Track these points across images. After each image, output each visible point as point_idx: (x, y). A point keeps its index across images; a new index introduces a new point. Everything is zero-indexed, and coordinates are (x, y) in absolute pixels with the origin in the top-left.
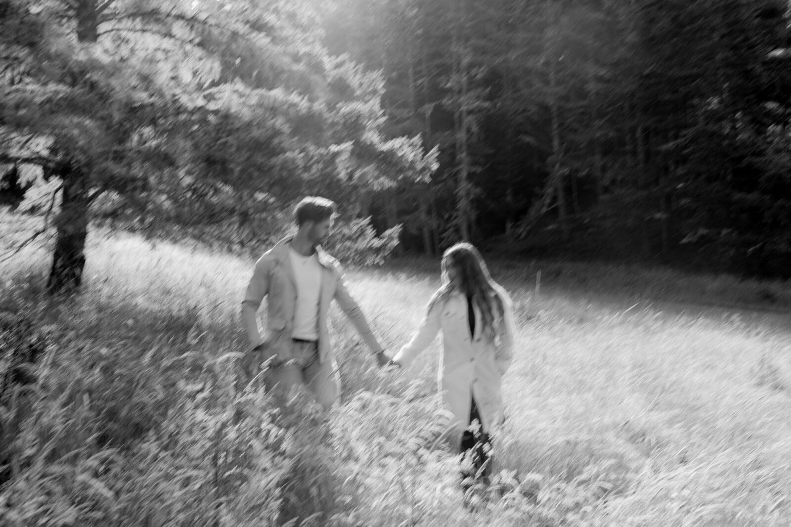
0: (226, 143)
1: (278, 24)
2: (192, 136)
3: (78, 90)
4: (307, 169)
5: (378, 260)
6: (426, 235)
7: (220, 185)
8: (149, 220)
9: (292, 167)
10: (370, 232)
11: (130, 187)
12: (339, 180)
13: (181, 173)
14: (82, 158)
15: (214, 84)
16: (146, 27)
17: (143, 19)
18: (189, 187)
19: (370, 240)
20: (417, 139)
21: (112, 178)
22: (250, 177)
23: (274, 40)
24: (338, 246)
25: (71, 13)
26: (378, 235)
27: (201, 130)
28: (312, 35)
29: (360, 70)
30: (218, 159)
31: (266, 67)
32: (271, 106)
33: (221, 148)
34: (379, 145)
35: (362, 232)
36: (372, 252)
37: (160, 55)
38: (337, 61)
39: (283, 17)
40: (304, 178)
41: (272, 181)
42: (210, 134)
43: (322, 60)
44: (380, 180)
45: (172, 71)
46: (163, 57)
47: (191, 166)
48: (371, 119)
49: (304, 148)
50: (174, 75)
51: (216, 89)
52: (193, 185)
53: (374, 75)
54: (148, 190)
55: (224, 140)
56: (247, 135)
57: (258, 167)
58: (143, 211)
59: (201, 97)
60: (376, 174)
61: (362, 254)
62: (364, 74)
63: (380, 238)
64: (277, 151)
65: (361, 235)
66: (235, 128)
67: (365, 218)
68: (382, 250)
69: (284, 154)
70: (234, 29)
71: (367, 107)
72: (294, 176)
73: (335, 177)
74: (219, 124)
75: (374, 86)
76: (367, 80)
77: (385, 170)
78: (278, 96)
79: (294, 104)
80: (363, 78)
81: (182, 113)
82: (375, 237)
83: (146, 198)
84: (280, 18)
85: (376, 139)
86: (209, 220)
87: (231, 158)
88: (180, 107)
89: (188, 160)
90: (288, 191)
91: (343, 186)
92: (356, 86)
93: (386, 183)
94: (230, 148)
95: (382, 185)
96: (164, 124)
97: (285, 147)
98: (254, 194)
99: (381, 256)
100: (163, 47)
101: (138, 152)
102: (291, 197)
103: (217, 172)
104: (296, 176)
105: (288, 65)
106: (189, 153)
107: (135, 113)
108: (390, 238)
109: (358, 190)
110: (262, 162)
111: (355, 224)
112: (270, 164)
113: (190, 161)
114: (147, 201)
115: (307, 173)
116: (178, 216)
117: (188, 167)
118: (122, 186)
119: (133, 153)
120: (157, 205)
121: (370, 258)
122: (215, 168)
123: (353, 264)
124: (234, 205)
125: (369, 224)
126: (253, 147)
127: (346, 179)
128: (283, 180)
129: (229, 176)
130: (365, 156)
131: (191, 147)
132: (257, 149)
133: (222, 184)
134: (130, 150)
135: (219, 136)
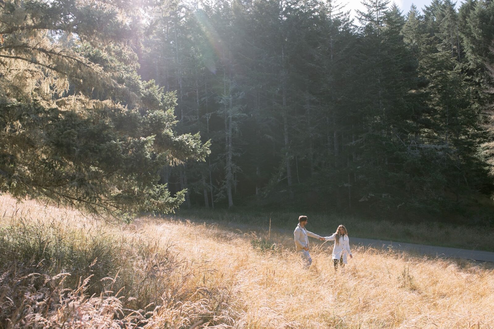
0: (69, 133)
1: (109, 58)
4: (125, 151)
5: (172, 210)
6: (206, 195)
10: (167, 193)
12: (146, 159)
13: (38, 152)
15: (66, 95)
16: (19, 56)
17: (16, 50)
18: (44, 162)
19: (167, 198)
20: (197, 135)
22: (86, 155)
23: (105, 69)
24: (146, 201)
26: (172, 196)
27: (54, 124)
28: (132, 66)
29: (163, 90)
30: (64, 143)
31: (100, 85)
32: (103, 110)
33: (67, 136)
34: (173, 137)
35: (162, 193)
36: (168, 206)
37: (28, 74)
38: (147, 84)
39: (113, 54)
40: (123, 158)
41: (101, 159)
42: (60, 127)
43: (138, 83)
44: (174, 160)
45: (36, 85)
46: (31, 75)
47: (46, 148)
48: (169, 121)
49: (124, 138)
50: (37, 87)
51: (66, 98)
52: (47, 160)
53: (171, 94)
54: (15, 163)
55: (68, 131)
56: (85, 128)
57: (92, 149)
58: (10, 177)
59: (55, 103)
60: (171, 156)
61: (161, 206)
62: (165, 93)
63: (174, 197)
64: (106, 139)
65: (161, 194)
66: (78, 123)
67: (163, 185)
68: (175, 204)
69: (110, 142)
70: (79, 60)
71: (166, 113)
72: (117, 155)
73: (144, 157)
74: (66, 121)
75: (172, 100)
76: (167, 97)
77: (177, 153)
78: (108, 104)
79: (119, 110)
80: (165, 95)
81: (41, 113)
82: (170, 196)
83: (12, 169)
84: (110, 55)
85: (171, 134)
86: (57, 184)
87: (74, 143)
88: (39, 108)
89: (43, 144)
90: (112, 165)
91: (149, 163)
92: (160, 100)
93: (178, 162)
94: (73, 136)
95: (175, 163)
96: (28, 119)
97: (111, 137)
98: (89, 167)
99: (175, 208)
100: (30, 69)
101: (10, 137)
102: (114, 169)
103: (63, 153)
104: (118, 155)
105: (115, 85)
106: (44, 139)
107: (8, 111)
108: (180, 197)
109: (159, 165)
110: (95, 146)
111: (158, 188)
112: (100, 147)
113: (45, 144)
114: (14, 170)
115: (125, 154)
116: (35, 181)
117: (43, 148)
119: (6, 138)
120: (21, 173)
121: (167, 209)
122: (62, 149)
123: (156, 213)
124: (75, 174)
125: (166, 188)
126: (89, 136)
127: (151, 158)
128: (108, 158)
129: (71, 156)
130: (163, 144)
131: (46, 135)
132: (92, 138)
133: (66, 160)
134: (4, 136)
135: (65, 128)
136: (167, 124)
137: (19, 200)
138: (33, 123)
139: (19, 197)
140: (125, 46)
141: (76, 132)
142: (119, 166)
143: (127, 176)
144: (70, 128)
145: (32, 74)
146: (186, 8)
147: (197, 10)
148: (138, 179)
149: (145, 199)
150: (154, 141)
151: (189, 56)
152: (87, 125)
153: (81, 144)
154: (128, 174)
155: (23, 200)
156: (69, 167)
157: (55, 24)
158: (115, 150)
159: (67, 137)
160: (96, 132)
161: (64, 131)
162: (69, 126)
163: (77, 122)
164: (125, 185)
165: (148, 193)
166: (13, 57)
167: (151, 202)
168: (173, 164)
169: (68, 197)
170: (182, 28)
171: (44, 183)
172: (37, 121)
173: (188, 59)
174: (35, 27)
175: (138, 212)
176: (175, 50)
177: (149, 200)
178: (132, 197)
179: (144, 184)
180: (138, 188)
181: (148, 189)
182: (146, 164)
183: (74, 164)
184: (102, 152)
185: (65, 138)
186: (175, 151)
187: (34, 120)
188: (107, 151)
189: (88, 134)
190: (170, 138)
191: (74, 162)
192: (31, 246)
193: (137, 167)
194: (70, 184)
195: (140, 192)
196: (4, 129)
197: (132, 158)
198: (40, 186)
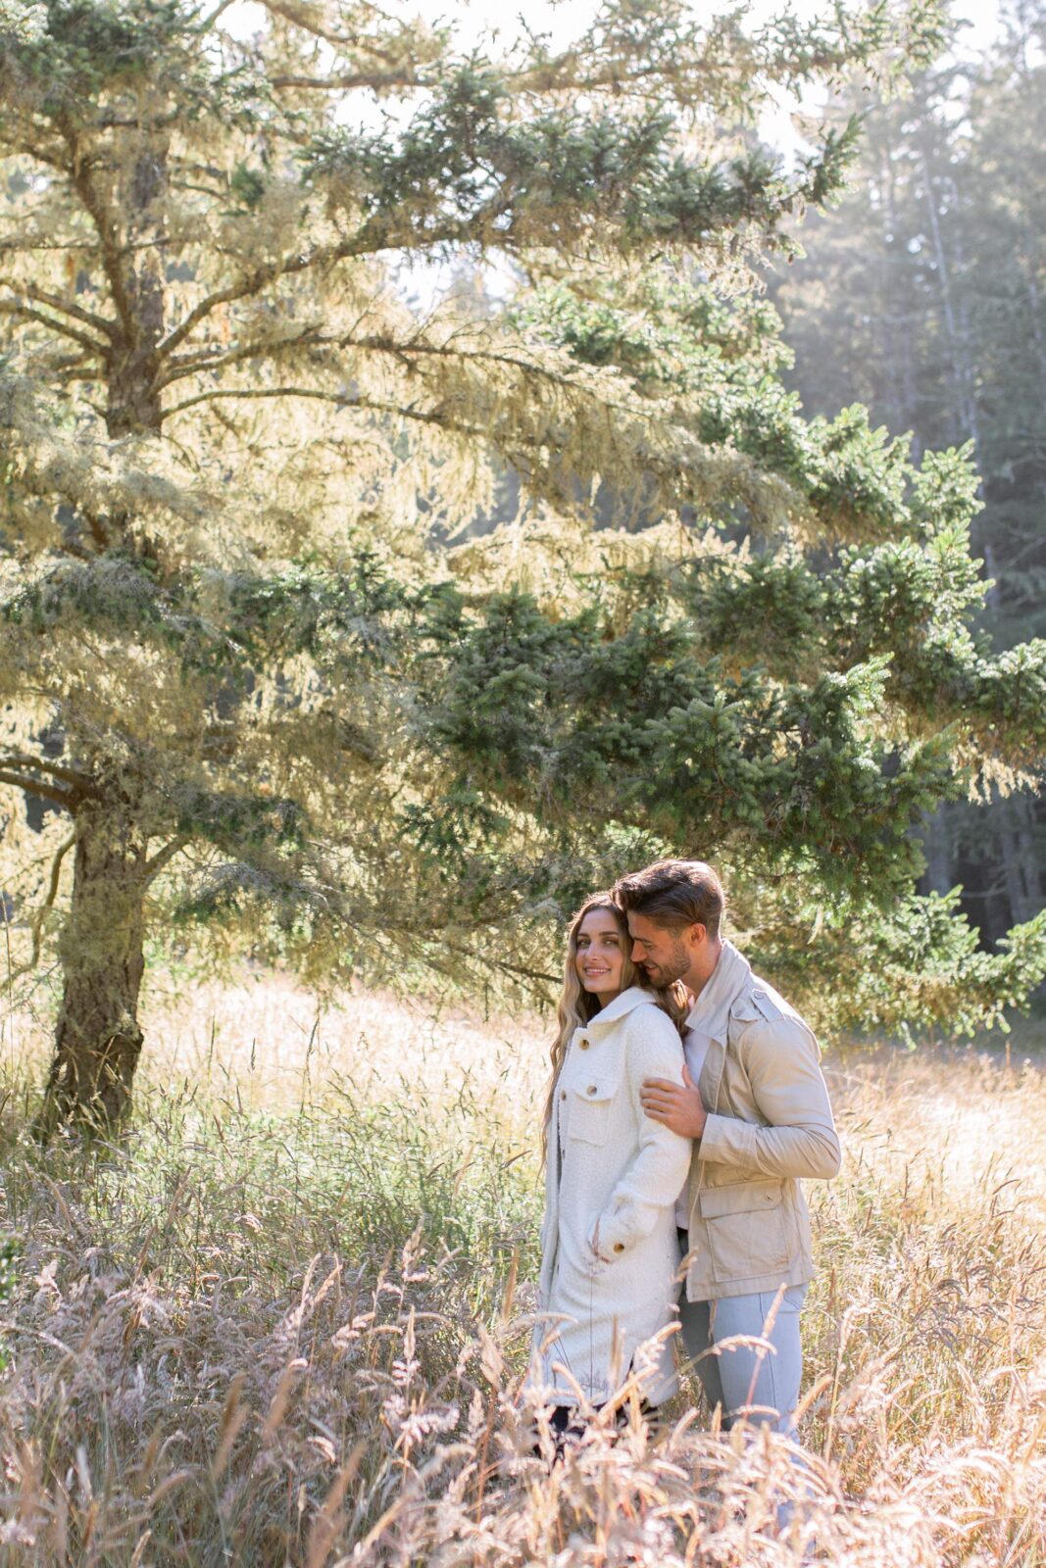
0: (509, 685)
1: (652, 337)
3: (105, 564)
4: (758, 746)
5: (992, 1017)
7: (503, 809)
8: (305, 919)
10: (963, 935)
11: (249, 828)
12: (857, 771)
13: (391, 779)
14: (122, 752)
15: (482, 527)
16: (288, 385)
17: (279, 360)
18: (414, 819)
19: (964, 957)
21: (202, 802)
22: (588, 777)
23: (645, 385)
24: (868, 978)
25: (92, 364)
26: (987, 946)
27: (445, 650)
28: (757, 361)
29: (905, 450)
30: (493, 731)
31: (627, 458)
32: (645, 571)
33: (500, 697)
34: (975, 662)
35: (938, 936)
36: (974, 995)
37: (330, 458)
38: (832, 429)
39: (669, 318)
40: (749, 775)
41: (652, 789)
42: (470, 661)
43: (787, 429)
44: (986, 769)
45: (363, 499)
46: (340, 462)
47: (419, 758)
48: (947, 587)
49: (747, 685)
50: (370, 508)
51: (488, 539)
52: (426, 810)
53: (948, 460)
54: (300, 835)
55: (506, 674)
56: (576, 658)
57: (609, 746)
58: (285, 895)
59: (443, 564)
60: (971, 751)
61: (942, 1001)
62: (916, 461)
63: (994, 951)
64: (667, 697)
65: (935, 943)
66: (542, 638)
67: (942, 895)
68: (1008, 988)
69: (684, 707)
70: (529, 361)
71: (932, 553)
72: (720, 767)
73: (847, 763)
74: (494, 631)
75: (953, 491)
76: (928, 477)
77: (1000, 738)
78: (663, 544)
79: (713, 561)
80: (918, 468)
81: (390, 606)
82: (977, 950)
83: (294, 858)
84: (659, 323)
85: (962, 648)
86: (474, 912)
87: (533, 726)
88: (382, 590)
89: (409, 742)
90: (703, 813)
91: (870, 790)
92: (895, 496)
93: (1005, 776)
94: (528, 696)
95: (993, 783)
96: (340, 641)
97: (688, 685)
98: (601, 829)
99: (1006, 1006)
100: (337, 436)
101: (274, 729)
103: (491, 773)
104: (725, 767)
105: (689, 450)
106: (411, 721)
107: (263, 615)
108: (1028, 949)
109: (916, 800)
110: (622, 734)
111: (916, 912)
112: (645, 737)
113: (415, 743)
114: (299, 866)
115: (757, 759)
116: (386, 907)
117: (410, 759)
118: (227, 826)
119: (261, 731)
120: (328, 873)
121: (968, 1013)
122: (486, 759)
123: (915, 1035)
124: (545, 864)
125: (957, 911)
126: (594, 689)
127: (877, 769)
128: (684, 781)
129: (526, 783)
130: (931, 700)
131: (416, 702)
132: (607, 696)
133: (507, 807)
134: (254, 723)
135: (492, 664)
136: (943, 603)
137: (327, 997)
138: (362, 656)
139: (325, 984)
140: (720, 262)
141: (539, 678)
142: (734, 816)
143: (772, 859)
144: (511, 661)
145: (345, 455)
146: (970, 77)
147: (1023, 74)
148: (824, 872)
149: (860, 967)
150: (886, 681)
151: (1003, 293)
152: (582, 641)
153: (560, 731)
154: (778, 851)
155: (341, 996)
156: (518, 841)
157: (421, 224)
158: (710, 742)
159: (503, 703)
160: (621, 670)
161: (489, 677)
162: (507, 653)
163: (539, 633)
164: (765, 905)
165: (872, 940)
166: (269, 394)
167: (889, 979)
168: (982, 793)
169: (523, 971)
170: (963, 173)
171: (423, 912)
172: (378, 644)
173: (1002, 308)
174: (343, 251)
175: (833, 1029)
176: (932, 276)
177: (881, 973)
178: (801, 962)
179: (856, 894)
180: (830, 915)
181: (871, 917)
182: (857, 797)
183: (541, 824)
184: (656, 755)
185: (494, 706)
186: (986, 729)
187: (364, 643)
188: (676, 751)
189: (586, 681)
190: (959, 665)
191: (538, 813)
192: (389, 1193)
193: (816, 815)
194: (530, 910)
195: (836, 936)
196: (254, 695)
197: (791, 775)
198: (406, 927)
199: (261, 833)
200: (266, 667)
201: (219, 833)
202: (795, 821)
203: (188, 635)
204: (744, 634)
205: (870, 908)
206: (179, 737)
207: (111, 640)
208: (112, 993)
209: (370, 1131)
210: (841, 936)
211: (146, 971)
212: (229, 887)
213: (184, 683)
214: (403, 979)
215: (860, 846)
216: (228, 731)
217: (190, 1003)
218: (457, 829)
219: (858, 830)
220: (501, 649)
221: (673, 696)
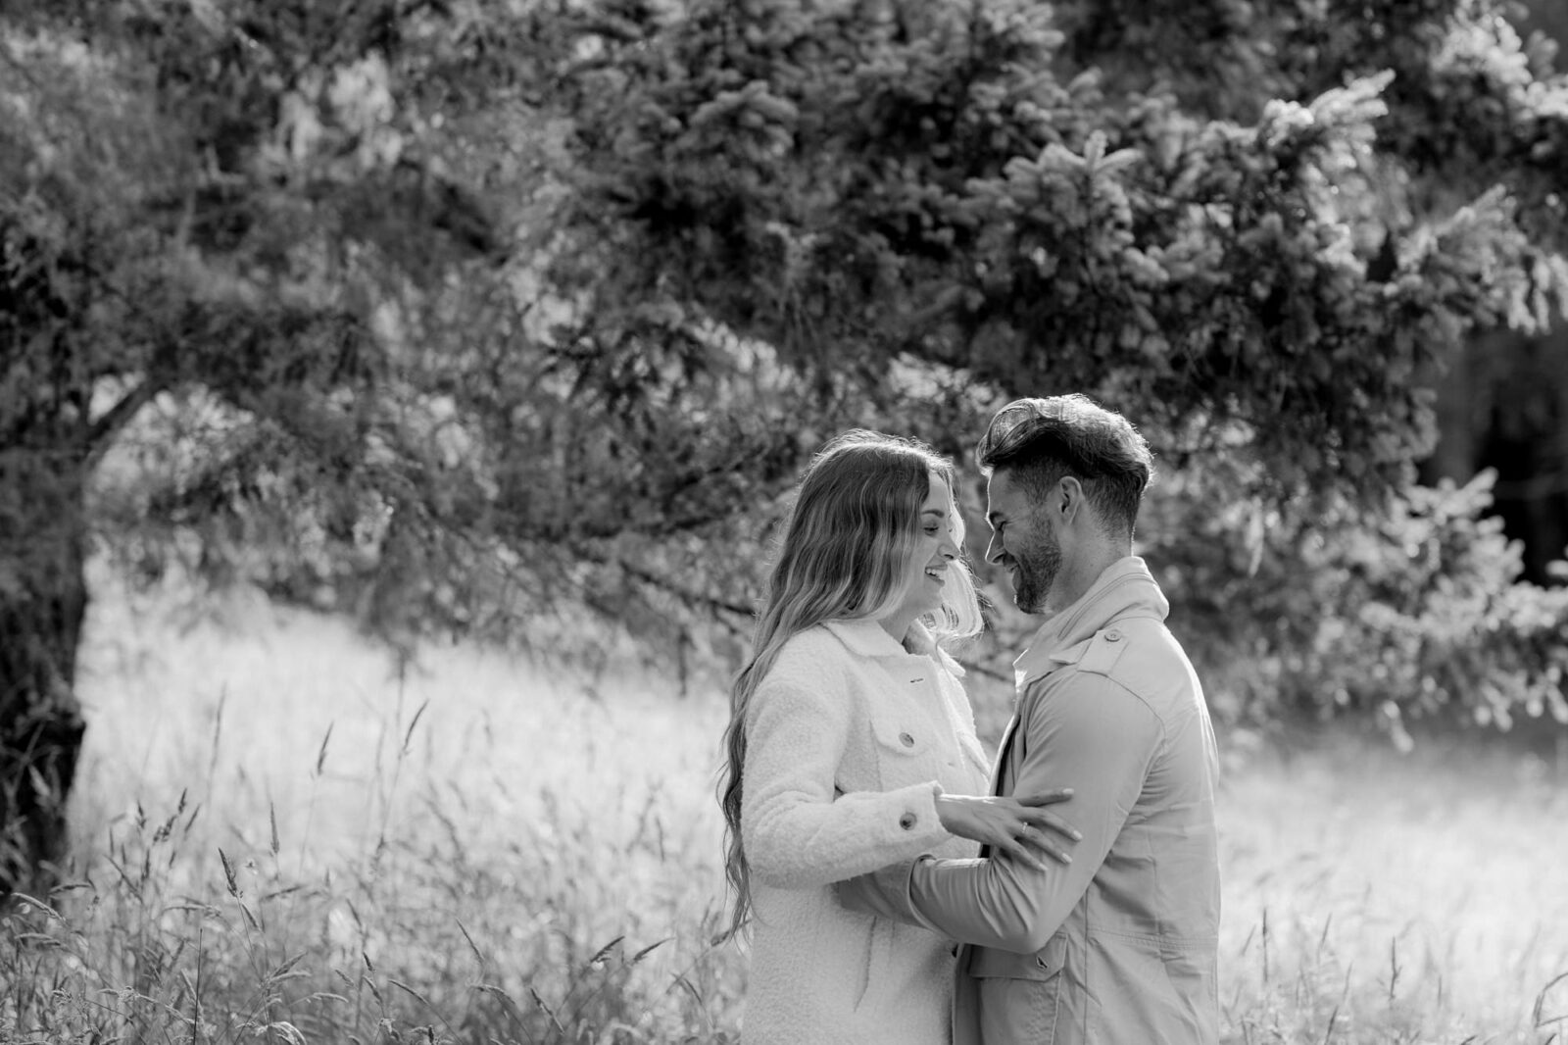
0: (732, 120)
2: (568, 90)
4: (1155, 227)
5: (1541, 695)
7: (711, 333)
8: (375, 520)
9: (1077, 218)
10: (1494, 554)
11: (275, 364)
12: (1326, 274)
13: (525, 283)
18: (569, 349)
21: (194, 317)
22: (866, 279)
24: (1330, 631)
26: (1534, 573)
27: (619, 57)
30: (701, 197)
33: (716, 138)
34: (1526, 87)
35: (1453, 555)
36: (1510, 656)
40: (1140, 277)
41: (976, 300)
42: (663, 76)
44: (1542, 272)
47: (572, 245)
49: (1138, 124)
52: (584, 332)
54: (367, 374)
55: (728, 99)
56: (845, 72)
57: (902, 226)
58: (341, 479)
60: (1517, 241)
64: (1000, 141)
65: (1447, 568)
66: (786, 38)
67: (1461, 484)
69: (1033, 159)
72: (1092, 262)
73: (1308, 257)
74: (703, 25)
82: (1518, 580)
83: (353, 416)
85: (1505, 63)
86: (667, 509)
87: (769, 191)
89: (556, 216)
90: (1062, 343)
91: (1347, 306)
94: (762, 138)
95: (1553, 296)
96: (436, 38)
97: (1038, 122)
98: (885, 369)
101: (319, 190)
102: (1080, 374)
103: (699, 268)
104: (1101, 262)
106: (560, 177)
109: (1425, 322)
110: (926, 204)
111: (1414, 515)
112: (965, 210)
113: (565, 216)
114: (363, 428)
115: (1154, 250)
116: (514, 500)
117: (555, 246)
118: (242, 359)
119: (293, 195)
120: (413, 443)
121: (1501, 689)
122: (690, 246)
123: (1409, 724)
124: (789, 427)
125: (1485, 514)
126: (875, 128)
127: (1360, 268)
128: (1030, 287)
129: (757, 288)
130: (1450, 153)
131: (568, 145)
132: (898, 140)
133: (723, 329)
134: (282, 181)
135: (701, 82)
138: (476, 64)
139: (402, 636)
141: (785, 107)
142: (1117, 349)
143: (1176, 424)
144: (733, 75)
148: (1264, 444)
149: (1317, 607)
150: (1377, 122)
152: (857, 44)
153: (817, 197)
154: (1187, 409)
159: (721, 148)
160: (926, 96)
161: (696, 104)
162: (727, 63)
163: (784, 27)
165: (1338, 563)
167: (1367, 631)
168: (1533, 312)
171: (579, 509)
172: (502, 44)
175: (1271, 713)
177: (1353, 618)
178: (1220, 599)
179: (1319, 483)
180: (1273, 519)
181: (1342, 524)
182: (1325, 316)
183: (781, 360)
184: (982, 242)
185: (704, 155)
186: (1542, 203)
187: (480, 44)
188: (1017, 238)
189: (864, 111)
190: (1502, 94)
191: (777, 339)
192: (514, 988)
193: (1255, 346)
194: (765, 506)
195: (1280, 556)
196: (281, 132)
197: (1215, 278)
198: (548, 535)
199: (297, 372)
200: (303, 83)
201: (226, 370)
202: (1217, 357)
203: (168, 29)
204: (1134, 33)
205: (1339, 506)
206: (155, 205)
207: (32, 33)
208: (35, 647)
209: (483, 882)
210: (1286, 555)
211: (91, 611)
212: (243, 464)
213: (162, 109)
214: (540, 627)
215: (1326, 401)
216: (236, 197)
217: (164, 667)
218: (640, 367)
219: (1325, 373)
220: (716, 56)
221: (1012, 141)
